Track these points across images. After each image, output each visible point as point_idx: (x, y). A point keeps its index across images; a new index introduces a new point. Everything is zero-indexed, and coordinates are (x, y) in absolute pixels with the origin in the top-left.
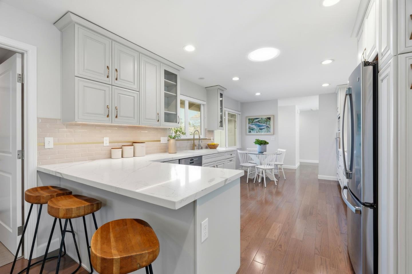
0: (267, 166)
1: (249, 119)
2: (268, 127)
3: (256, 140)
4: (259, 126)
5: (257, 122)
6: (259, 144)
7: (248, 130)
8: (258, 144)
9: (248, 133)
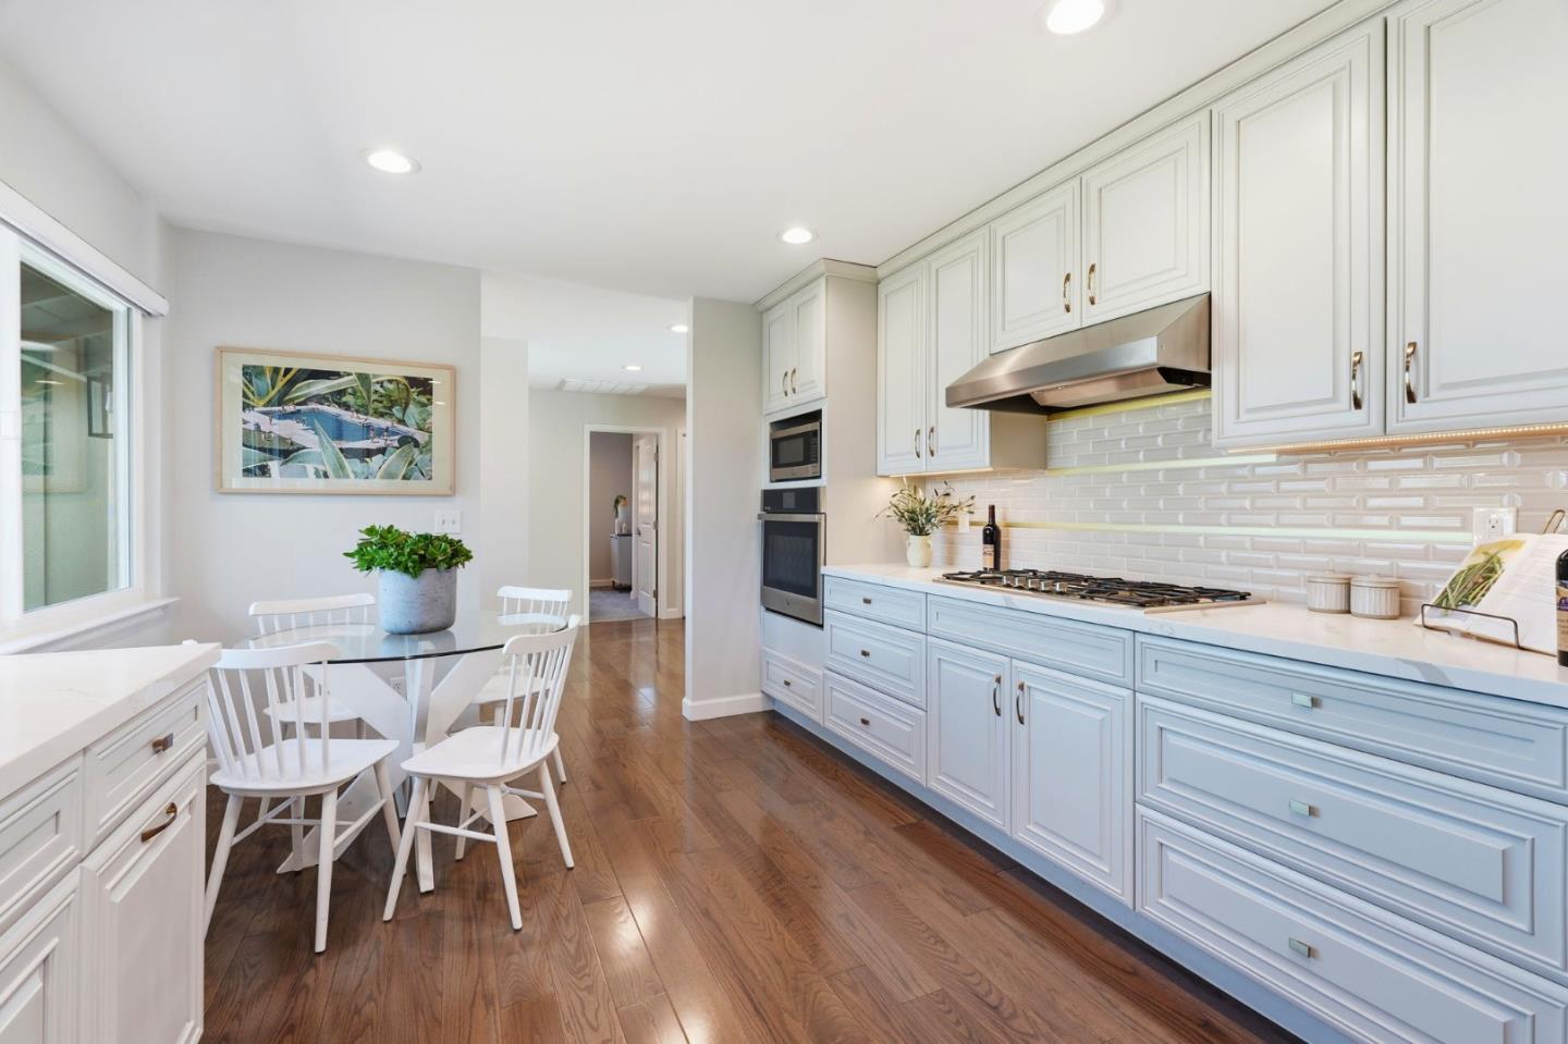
0: (515, 733)
1: (250, 373)
2: (417, 444)
3: (371, 531)
4: (339, 430)
5: (321, 399)
6: (406, 570)
7: (235, 456)
8: (396, 565)
9: (237, 481)
